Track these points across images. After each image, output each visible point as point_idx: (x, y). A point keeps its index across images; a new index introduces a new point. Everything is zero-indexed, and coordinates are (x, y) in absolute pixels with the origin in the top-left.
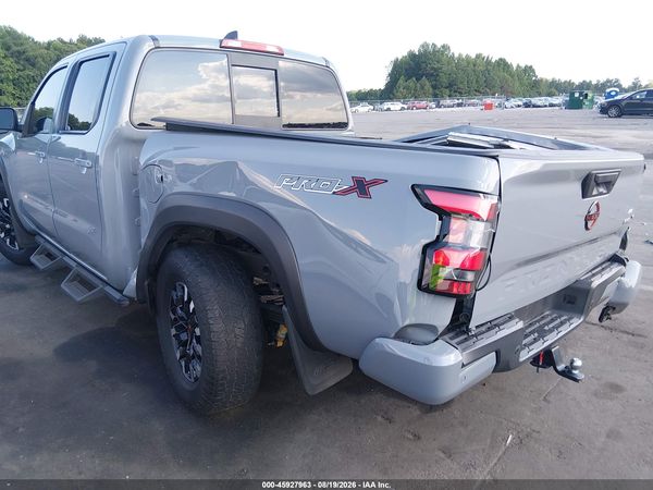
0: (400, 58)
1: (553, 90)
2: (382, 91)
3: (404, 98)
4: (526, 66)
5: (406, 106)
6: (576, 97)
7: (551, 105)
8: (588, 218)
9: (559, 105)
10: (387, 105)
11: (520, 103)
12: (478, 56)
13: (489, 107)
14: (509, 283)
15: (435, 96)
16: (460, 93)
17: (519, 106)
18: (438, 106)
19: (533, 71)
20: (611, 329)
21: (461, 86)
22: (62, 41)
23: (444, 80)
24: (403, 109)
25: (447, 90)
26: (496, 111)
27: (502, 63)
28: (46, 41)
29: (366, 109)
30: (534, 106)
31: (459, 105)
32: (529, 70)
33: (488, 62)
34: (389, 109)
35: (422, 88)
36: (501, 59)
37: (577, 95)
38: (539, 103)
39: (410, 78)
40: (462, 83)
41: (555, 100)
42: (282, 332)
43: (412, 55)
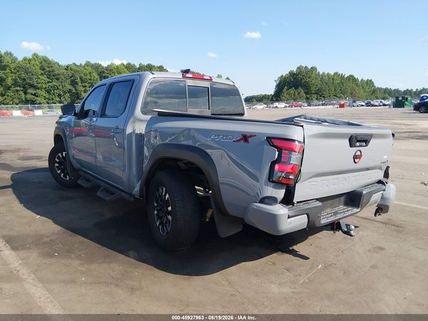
0: (284, 75)
1: (387, 95)
2: (273, 96)
3: (287, 101)
4: (368, 80)
5: (288, 105)
6: (400, 100)
7: (384, 105)
8: (355, 157)
9: (389, 105)
10: (276, 104)
11: (363, 104)
12: (336, 74)
13: (342, 106)
14: (313, 183)
15: (307, 99)
16: (324, 97)
17: (362, 106)
18: (309, 105)
19: (373, 83)
20: (386, 224)
21: (325, 93)
22: (75, 64)
23: (313, 89)
24: (286, 107)
25: (315, 95)
26: (346, 109)
27: (352, 78)
28: (66, 65)
29: (262, 107)
30: (373, 106)
31: (323, 105)
32: (369, 83)
33: (342, 77)
34: (276, 107)
35: (299, 93)
36: (351, 76)
37: (400, 99)
38: (376, 104)
39: (291, 88)
40: (325, 91)
41: (386, 102)
42: (209, 214)
43: (292, 74)
